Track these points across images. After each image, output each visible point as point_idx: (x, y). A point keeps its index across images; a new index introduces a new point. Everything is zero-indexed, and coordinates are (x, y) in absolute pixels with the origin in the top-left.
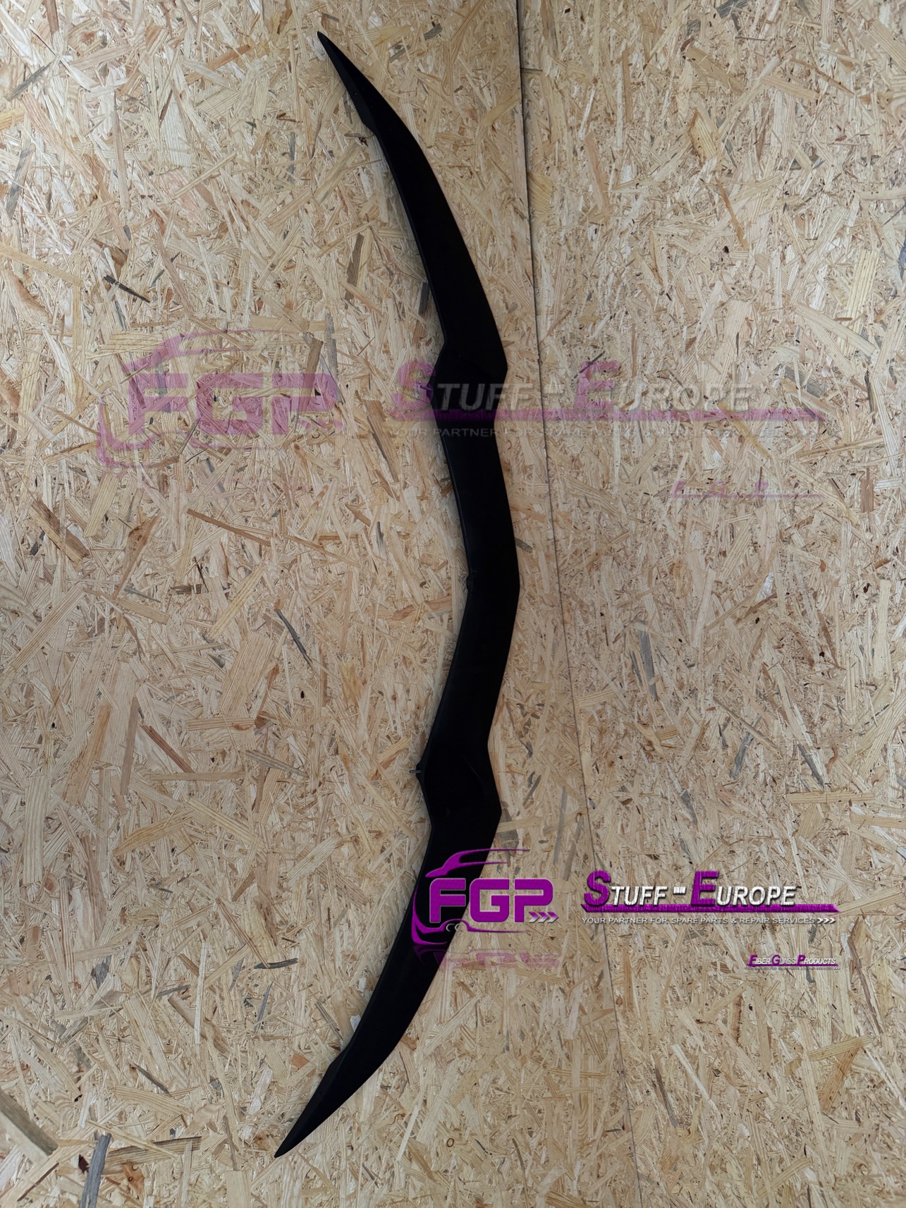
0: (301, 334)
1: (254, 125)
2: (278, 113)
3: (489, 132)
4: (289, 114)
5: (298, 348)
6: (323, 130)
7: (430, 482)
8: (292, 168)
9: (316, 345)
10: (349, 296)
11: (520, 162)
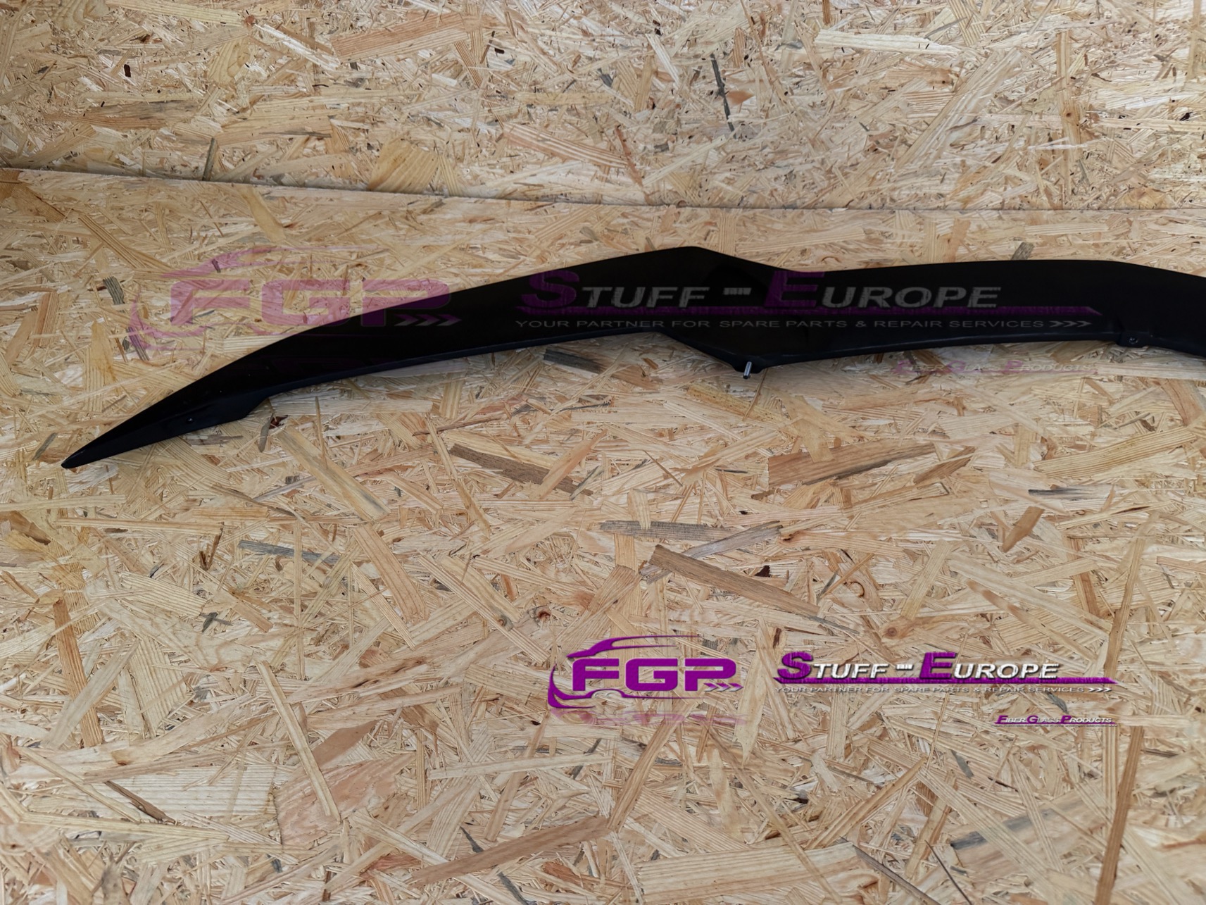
0: (643, 585)
1: (212, 617)
2: (198, 567)
3: (294, 232)
4: (204, 545)
5: (672, 596)
6: (245, 488)
7: (923, 391)
8: (309, 556)
9: (663, 560)
10: (567, 485)
11: (349, 197)
